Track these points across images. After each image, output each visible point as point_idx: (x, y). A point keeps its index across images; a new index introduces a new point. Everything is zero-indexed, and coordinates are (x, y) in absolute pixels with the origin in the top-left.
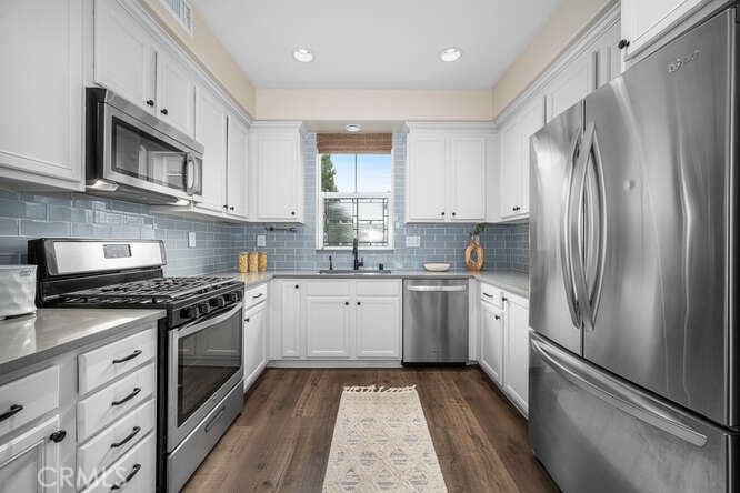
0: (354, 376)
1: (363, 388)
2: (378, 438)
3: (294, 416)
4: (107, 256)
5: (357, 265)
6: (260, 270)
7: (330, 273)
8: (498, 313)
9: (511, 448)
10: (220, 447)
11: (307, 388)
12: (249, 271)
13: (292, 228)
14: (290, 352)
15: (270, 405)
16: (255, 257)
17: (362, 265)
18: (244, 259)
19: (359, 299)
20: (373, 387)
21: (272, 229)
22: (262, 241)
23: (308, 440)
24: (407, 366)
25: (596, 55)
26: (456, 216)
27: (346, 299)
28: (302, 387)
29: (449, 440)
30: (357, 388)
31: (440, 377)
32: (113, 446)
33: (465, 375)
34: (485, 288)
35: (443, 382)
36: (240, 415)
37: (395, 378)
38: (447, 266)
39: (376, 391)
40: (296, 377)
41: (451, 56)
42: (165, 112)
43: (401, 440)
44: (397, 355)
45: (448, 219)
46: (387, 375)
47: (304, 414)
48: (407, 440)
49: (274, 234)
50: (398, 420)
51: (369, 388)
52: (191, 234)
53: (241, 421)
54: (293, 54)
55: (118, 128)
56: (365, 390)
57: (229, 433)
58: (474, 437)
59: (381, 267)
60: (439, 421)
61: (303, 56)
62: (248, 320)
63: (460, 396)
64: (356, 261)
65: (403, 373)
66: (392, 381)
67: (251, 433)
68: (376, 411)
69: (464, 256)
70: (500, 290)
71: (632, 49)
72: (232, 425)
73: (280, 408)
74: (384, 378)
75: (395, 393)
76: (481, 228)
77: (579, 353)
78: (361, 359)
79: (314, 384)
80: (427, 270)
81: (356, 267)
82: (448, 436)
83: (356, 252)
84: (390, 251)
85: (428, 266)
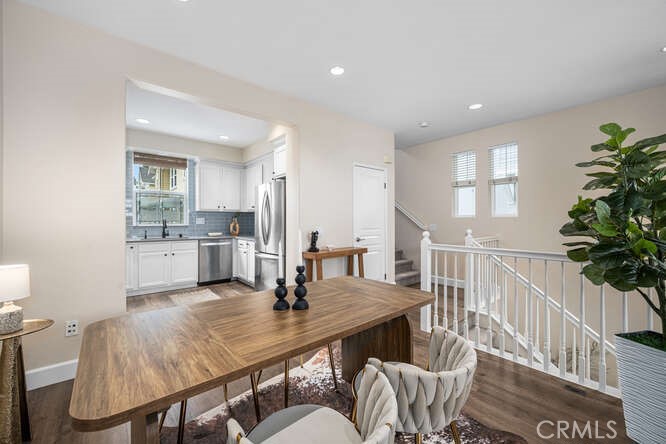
5: (165, 235)
17: (168, 235)
19: (173, 252)
26: (226, 209)
27: (164, 253)
34: (240, 242)
38: (220, 234)
45: (221, 210)
59: (181, 236)
64: (164, 232)
69: (229, 229)
80: (209, 236)
83: (165, 227)
84: (186, 227)
85: (210, 234)
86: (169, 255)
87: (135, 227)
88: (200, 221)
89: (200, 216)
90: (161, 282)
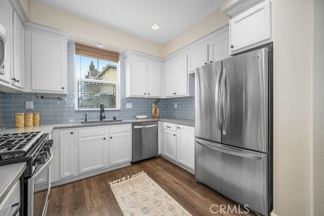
1: (119, 180)
3: (89, 209)
5: (102, 118)
6: (34, 125)
7: (86, 123)
8: (175, 133)
9: (189, 182)
11: (86, 191)
12: (25, 126)
13: (59, 97)
17: (105, 118)
18: (21, 118)
19: (111, 135)
20: (124, 178)
21: (42, 97)
22: (30, 105)
24: (133, 163)
25: (208, 46)
26: (150, 95)
27: (104, 136)
29: (170, 188)
30: (117, 181)
33: (158, 161)
34: (166, 124)
35: (152, 166)
37: (132, 171)
38: (146, 116)
39: (127, 179)
40: (74, 187)
41: (155, 27)
43: (154, 196)
44: (130, 160)
45: (147, 96)
46: (127, 170)
48: (155, 195)
49: (43, 100)
50: (146, 188)
51: (122, 179)
56: (121, 181)
58: (176, 183)
59: (115, 118)
60: (161, 182)
63: (161, 169)
64: (101, 116)
65: (134, 167)
66: (131, 172)
68: (134, 188)
69: (152, 112)
70: (176, 124)
71: (234, 49)
74: (126, 172)
75: (136, 177)
76: (157, 101)
77: (221, 142)
78: (111, 166)
79: (89, 187)
80: (137, 119)
82: (168, 187)
83: (102, 111)
84: (119, 110)
85: (138, 117)
86: (108, 138)
87: (76, 112)
88: (129, 106)
89: (128, 102)
90: (100, 166)
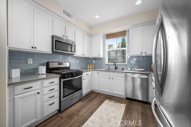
0: (110, 98)
1: (111, 101)
2: (107, 115)
3: (91, 103)
4: (59, 65)
5: (116, 68)
6: (92, 68)
7: (108, 70)
10: (75, 105)
12: (90, 69)
13: (99, 59)
14: (96, 89)
15: (88, 99)
16: (91, 65)
17: (117, 68)
18: (88, 66)
19: (113, 77)
21: (95, 59)
22: (94, 62)
23: (91, 109)
24: (127, 99)
26: (147, 54)
27: (110, 77)
28: (97, 97)
30: (109, 101)
31: (137, 104)
32: (49, 97)
35: (137, 106)
36: (81, 100)
37: (122, 101)
40: (97, 94)
42: (67, 37)
43: (112, 117)
44: (123, 95)
45: (144, 55)
46: (120, 100)
47: (94, 103)
48: (114, 118)
49: (96, 60)
50: (115, 112)
51: (113, 102)
52: (77, 61)
53: (81, 101)
54: (95, 16)
55: (56, 42)
57: (78, 103)
61: (97, 17)
62: (84, 79)
63: (140, 112)
64: (116, 67)
65: (125, 100)
66: (120, 102)
67: (81, 104)
68: (111, 108)
72: (79, 101)
73: (90, 101)
74: (118, 100)
75: (119, 105)
78: (114, 94)
79: (100, 97)
81: (116, 69)
84: (126, 65)
